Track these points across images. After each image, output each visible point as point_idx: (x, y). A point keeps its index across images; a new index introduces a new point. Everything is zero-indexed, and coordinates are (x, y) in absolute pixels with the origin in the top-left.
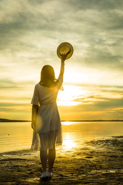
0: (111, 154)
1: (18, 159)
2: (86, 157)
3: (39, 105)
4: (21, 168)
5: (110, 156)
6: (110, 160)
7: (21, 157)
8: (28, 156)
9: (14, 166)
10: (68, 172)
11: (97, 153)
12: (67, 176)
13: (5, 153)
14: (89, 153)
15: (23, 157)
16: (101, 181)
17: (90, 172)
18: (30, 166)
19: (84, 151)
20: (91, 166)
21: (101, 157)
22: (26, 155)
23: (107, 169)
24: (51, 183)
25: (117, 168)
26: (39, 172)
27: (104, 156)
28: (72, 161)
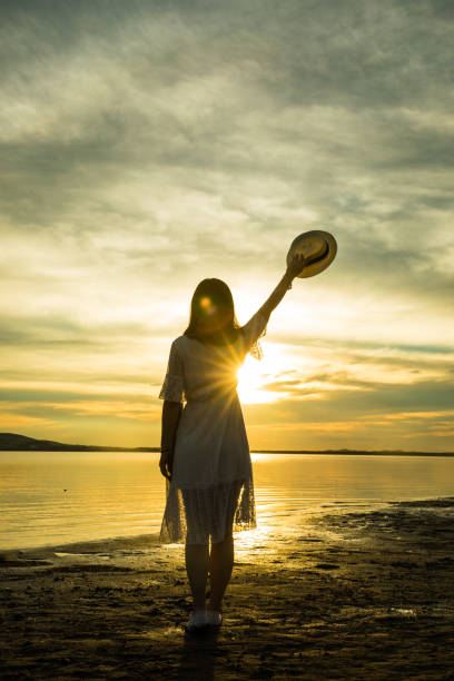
0: (395, 556)
1: (106, 568)
2: (319, 567)
3: (185, 403)
4: (119, 595)
5: (393, 565)
6: (393, 577)
7: (112, 562)
8: (136, 558)
9: (98, 589)
10: (268, 610)
11: (350, 552)
12: (267, 625)
13: (62, 547)
14: (326, 554)
15: (119, 561)
16: (378, 641)
17: (336, 611)
18: (147, 590)
19: (309, 546)
20: (338, 594)
21: (364, 565)
22: (130, 554)
23: (389, 603)
24: (221, 644)
25: (418, 600)
26: (178, 611)
27: (373, 562)
28: (274, 576)
